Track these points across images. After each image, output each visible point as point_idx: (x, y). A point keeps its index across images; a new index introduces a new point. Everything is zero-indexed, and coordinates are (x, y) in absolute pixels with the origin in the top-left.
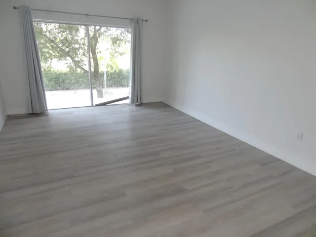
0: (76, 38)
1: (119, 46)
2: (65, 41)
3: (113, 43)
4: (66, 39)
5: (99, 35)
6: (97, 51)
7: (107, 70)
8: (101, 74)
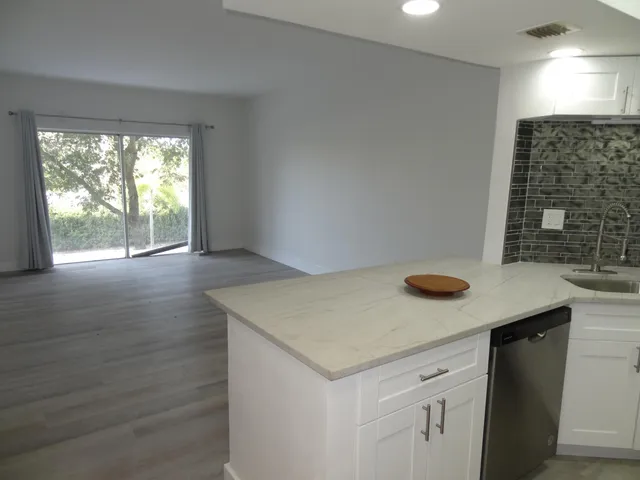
0: (97, 151)
1: (178, 165)
2: (76, 158)
3: (165, 160)
4: (77, 154)
5: (140, 145)
6: (134, 175)
7: (154, 209)
8: (144, 217)
